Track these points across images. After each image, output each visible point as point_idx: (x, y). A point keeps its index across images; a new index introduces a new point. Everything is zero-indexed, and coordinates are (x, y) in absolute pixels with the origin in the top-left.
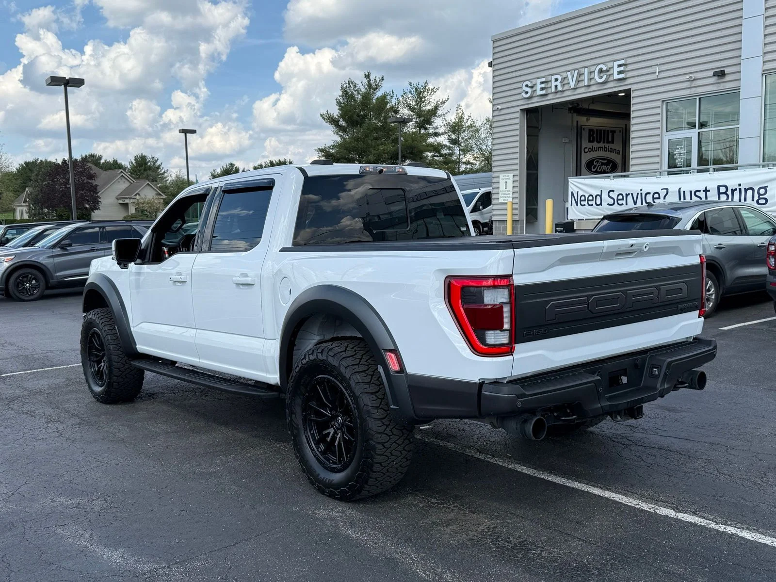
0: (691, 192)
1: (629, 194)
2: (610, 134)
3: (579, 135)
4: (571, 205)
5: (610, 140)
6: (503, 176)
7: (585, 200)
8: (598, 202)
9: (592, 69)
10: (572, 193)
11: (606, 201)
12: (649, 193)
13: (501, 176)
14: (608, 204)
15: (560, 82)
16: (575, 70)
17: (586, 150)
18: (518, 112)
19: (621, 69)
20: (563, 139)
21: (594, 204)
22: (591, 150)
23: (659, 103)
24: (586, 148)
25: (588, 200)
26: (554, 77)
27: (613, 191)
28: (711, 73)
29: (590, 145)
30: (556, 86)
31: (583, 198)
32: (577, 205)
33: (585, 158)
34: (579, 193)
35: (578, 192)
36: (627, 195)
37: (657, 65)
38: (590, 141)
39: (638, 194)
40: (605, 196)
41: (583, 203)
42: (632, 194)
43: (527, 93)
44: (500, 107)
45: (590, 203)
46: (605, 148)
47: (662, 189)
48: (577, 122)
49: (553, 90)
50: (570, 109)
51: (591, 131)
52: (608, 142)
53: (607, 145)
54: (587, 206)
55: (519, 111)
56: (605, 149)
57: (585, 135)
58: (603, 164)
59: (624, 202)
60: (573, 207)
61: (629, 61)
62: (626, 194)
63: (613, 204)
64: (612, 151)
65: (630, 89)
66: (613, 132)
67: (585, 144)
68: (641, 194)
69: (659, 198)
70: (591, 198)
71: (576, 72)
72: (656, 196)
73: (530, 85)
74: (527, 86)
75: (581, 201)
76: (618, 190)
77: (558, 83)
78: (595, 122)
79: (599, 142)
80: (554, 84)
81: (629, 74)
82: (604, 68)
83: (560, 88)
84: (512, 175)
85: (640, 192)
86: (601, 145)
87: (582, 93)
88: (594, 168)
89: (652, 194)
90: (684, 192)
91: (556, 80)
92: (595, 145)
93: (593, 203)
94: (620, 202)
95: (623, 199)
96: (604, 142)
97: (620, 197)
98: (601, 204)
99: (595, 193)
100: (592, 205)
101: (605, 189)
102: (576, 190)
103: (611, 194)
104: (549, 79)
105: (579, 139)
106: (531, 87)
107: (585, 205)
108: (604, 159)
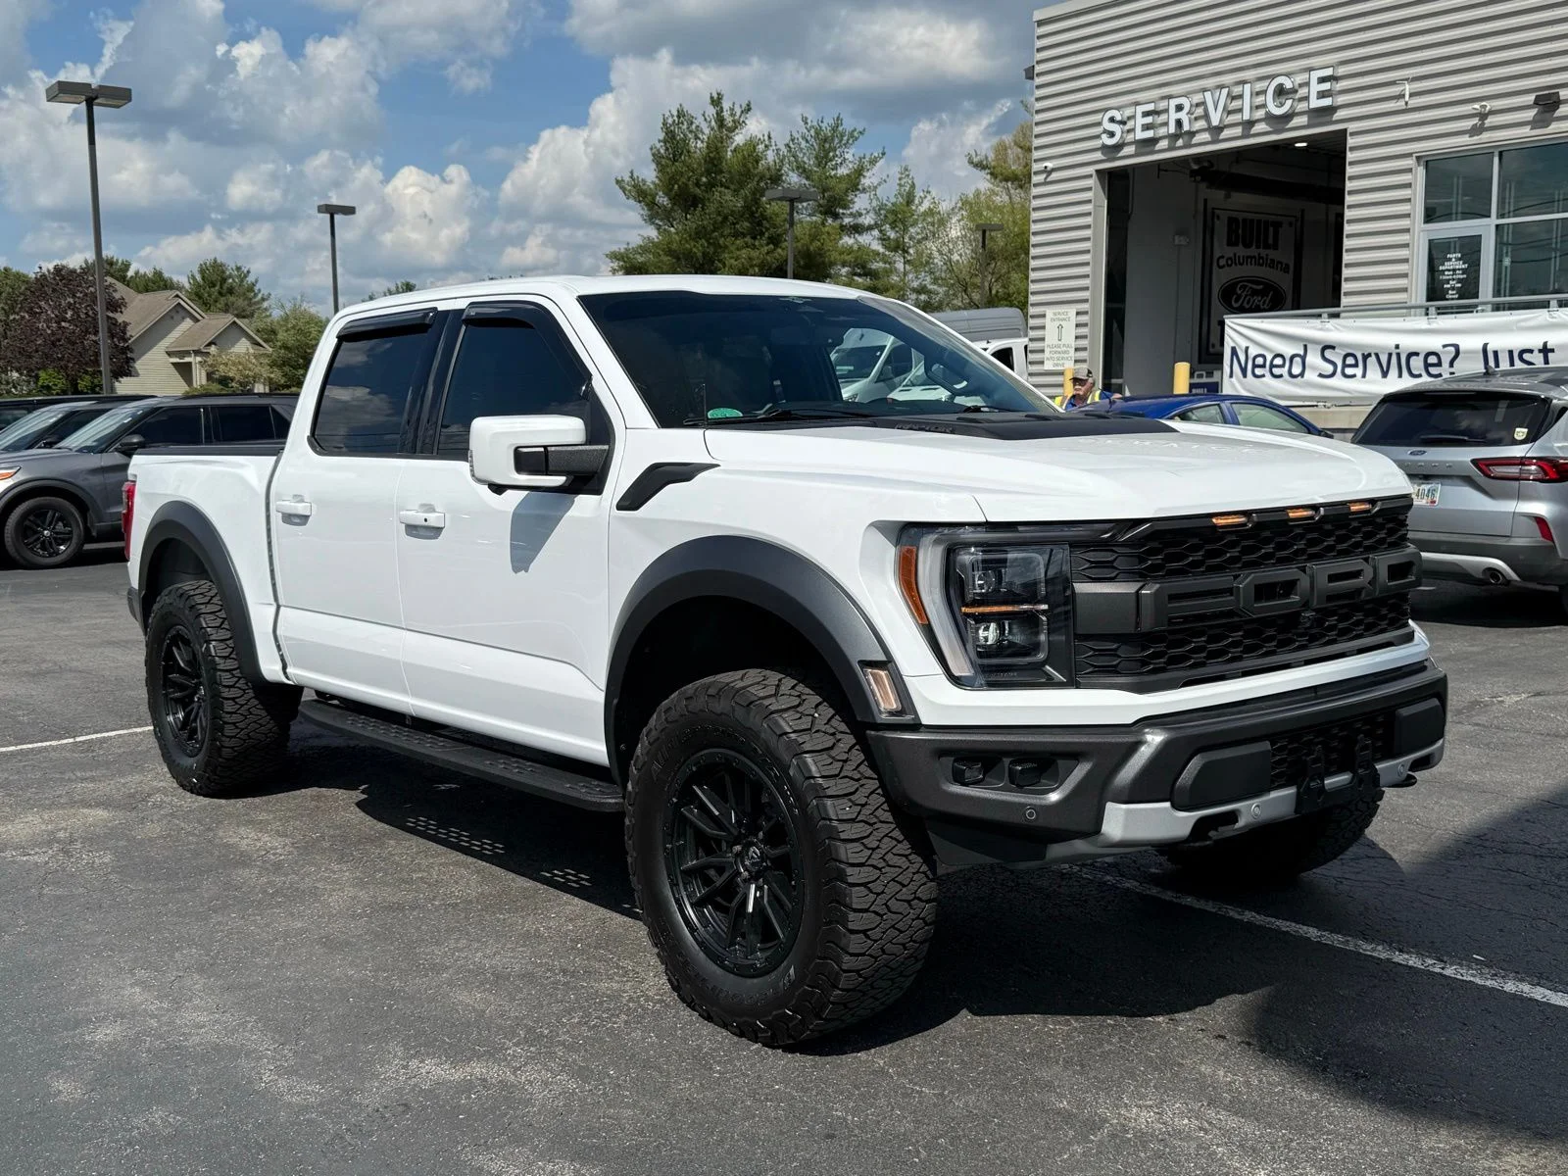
0: (1511, 352)
1: (1369, 355)
2: (1271, 229)
3: (1208, 230)
4: (1231, 376)
5: (1271, 241)
6: (1055, 314)
7: (1263, 366)
8: (1296, 370)
9: (1259, 86)
10: (1234, 350)
11: (1314, 368)
12: (1417, 354)
13: (1050, 312)
14: (1321, 375)
15: (1188, 113)
16: (1221, 87)
17: (1222, 262)
18: (1091, 176)
19: (1326, 86)
20: (1176, 237)
21: (1286, 375)
22: (1232, 261)
23: (1410, 162)
24: (1222, 257)
25: (1272, 366)
26: (1173, 103)
27: (1333, 348)
28: (1531, 98)
29: (1230, 252)
30: (1179, 123)
31: (1260, 361)
32: (1245, 376)
33: (1221, 278)
34: (1250, 351)
35: (1247, 348)
36: (1366, 357)
37: (1407, 80)
38: (1230, 243)
39: (1390, 355)
40: (1313, 358)
41: (1258, 371)
42: (1377, 355)
43: (1112, 134)
44: (1050, 165)
45: (1276, 371)
46: (1261, 258)
47: (1445, 346)
48: (1206, 200)
49: (1172, 129)
50: (1193, 173)
51: (1232, 221)
52: (1267, 246)
53: (1263, 252)
54: (1268, 379)
55: (1094, 174)
56: (1259, 261)
57: (1221, 229)
58: (1255, 293)
59: (1358, 371)
60: (1234, 379)
61: (1342, 71)
62: (1363, 354)
63: (1334, 375)
64: (1272, 264)
65: (1346, 130)
66: (1277, 225)
67: (1221, 249)
68: (1398, 355)
69: (1439, 364)
70: (1278, 361)
71: (1225, 91)
72: (1432, 360)
73: (1119, 118)
74: (1112, 120)
75: (1255, 366)
76: (1343, 345)
77: (1183, 115)
78: (1242, 200)
79: (1247, 245)
80: (1173, 116)
81: (1341, 100)
82: (1288, 84)
83: (1186, 127)
84: (1075, 311)
85: (1394, 352)
86: (1253, 251)
87: (1232, 140)
88: (1237, 301)
89: (1422, 357)
90: (1496, 353)
91: (1179, 108)
92: (1241, 251)
93: (1284, 371)
94: (1348, 371)
95: (1356, 365)
96: (1258, 247)
97: (1350, 361)
98: (1302, 374)
99: (1288, 350)
100: (1281, 376)
101: (1315, 342)
102: (1244, 343)
103: (1328, 354)
104: (1162, 105)
105: (1208, 237)
106: (1123, 123)
107: (1263, 376)
108: (1258, 283)
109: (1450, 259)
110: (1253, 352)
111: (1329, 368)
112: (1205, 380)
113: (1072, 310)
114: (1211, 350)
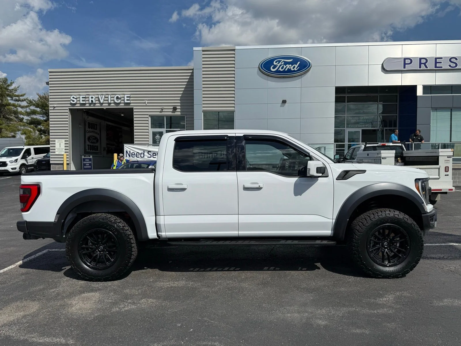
3: (85, 125)
4: (126, 157)
5: (96, 128)
6: (58, 141)
7: (134, 155)
8: (142, 156)
9: (112, 96)
10: (127, 152)
11: (146, 156)
13: (56, 140)
14: (148, 157)
15: (94, 99)
16: (103, 95)
19: (128, 98)
20: (80, 125)
21: (140, 157)
22: (89, 132)
23: (147, 116)
24: (87, 131)
25: (136, 155)
26: (90, 96)
27: (151, 152)
28: (172, 107)
29: (89, 130)
30: (92, 101)
31: (133, 154)
32: (130, 157)
33: (88, 135)
34: (131, 152)
35: (130, 151)
37: (146, 100)
38: (89, 128)
40: (146, 154)
41: (133, 156)
43: (73, 101)
44: (55, 105)
48: (84, 118)
49: (90, 102)
50: (84, 112)
51: (89, 123)
52: (95, 129)
53: (95, 130)
54: (136, 158)
55: (68, 109)
56: (94, 132)
57: (87, 125)
58: (94, 139)
61: (131, 96)
63: (151, 157)
64: (96, 133)
65: (133, 108)
66: (96, 125)
67: (87, 129)
70: (138, 154)
71: (104, 96)
73: (75, 97)
74: (73, 98)
75: (132, 155)
76: (153, 151)
78: (91, 119)
79: (92, 129)
80: (90, 99)
81: (132, 102)
82: (119, 97)
83: (94, 102)
84: (64, 140)
86: (93, 130)
88: (90, 141)
91: (92, 98)
92: (91, 130)
93: (140, 156)
94: (154, 156)
95: (156, 155)
97: (154, 154)
98: (144, 157)
99: (140, 152)
100: (139, 157)
101: (146, 150)
102: (129, 150)
103: (149, 153)
104: (87, 96)
105: (85, 126)
106: (76, 99)
107: (134, 157)
108: (94, 137)
109: (157, 136)
110: (132, 152)
111: (150, 156)
112: (88, 157)
113: (63, 140)
114: (86, 151)
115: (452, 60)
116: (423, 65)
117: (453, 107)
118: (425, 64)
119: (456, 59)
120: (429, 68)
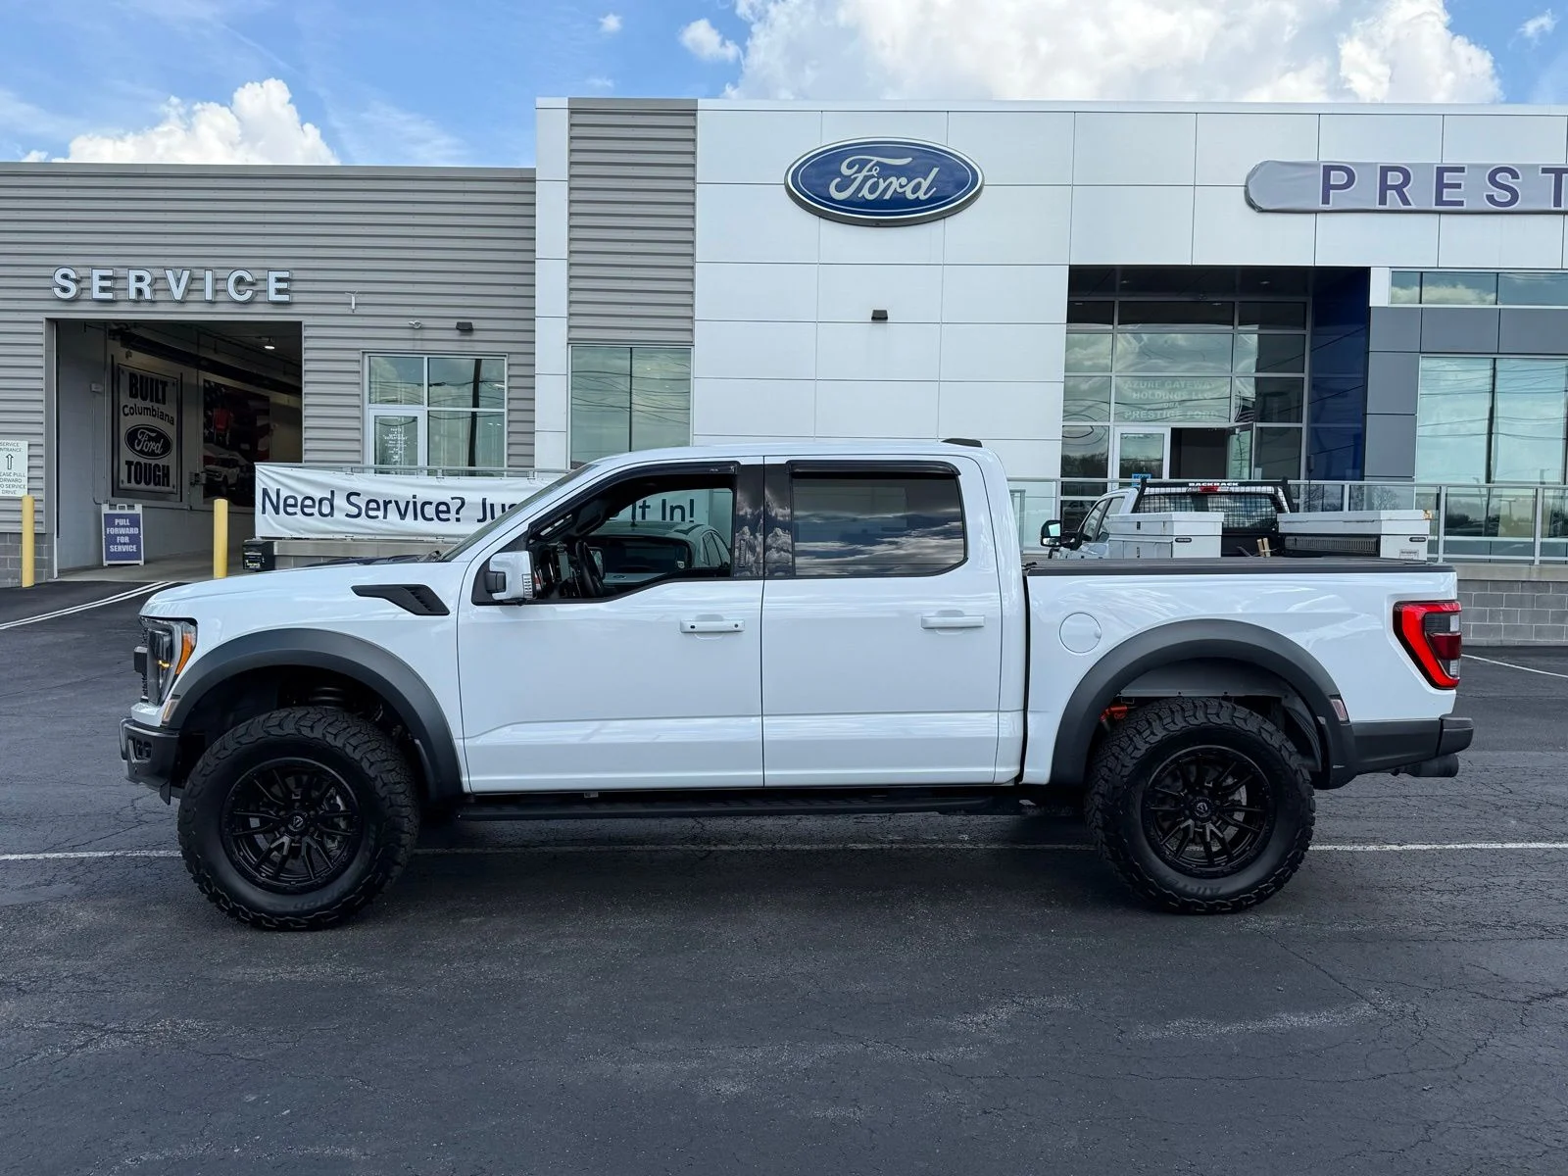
0: (503, 506)
1: (390, 502)
2: (160, 387)
3: (115, 382)
4: (264, 512)
5: (160, 397)
6: (4, 445)
7: (295, 506)
8: (326, 510)
9: (219, 274)
10: (265, 492)
11: (341, 510)
12: (431, 503)
14: (347, 515)
15: (149, 285)
16: (184, 269)
17: (127, 410)
18: (42, 322)
19: (283, 285)
20: (93, 386)
21: (316, 514)
22: (134, 411)
23: (356, 356)
24: (126, 406)
25: (303, 506)
26: (133, 274)
27: (358, 494)
28: (453, 323)
29: (132, 402)
30: (140, 291)
31: (291, 501)
32: (277, 513)
33: (127, 423)
34: (281, 493)
35: (278, 491)
36: (386, 504)
37: (353, 293)
38: (133, 395)
39: (408, 503)
40: (340, 501)
41: (289, 510)
42: (396, 502)
43: (65, 290)
45: (306, 510)
46: (154, 410)
47: (453, 499)
48: (112, 356)
49: (133, 295)
50: (111, 332)
51: (132, 376)
52: (158, 401)
53: (156, 406)
54: (299, 516)
55: (44, 320)
56: (153, 412)
57: (125, 382)
58: (151, 439)
59: (381, 514)
60: (266, 515)
61: (297, 275)
62: (385, 501)
63: (358, 515)
64: (162, 416)
65: (301, 322)
66: (165, 384)
67: (125, 399)
68: (415, 503)
69: (448, 511)
70: (308, 502)
71: (186, 274)
72: (443, 508)
73: (73, 276)
74: (65, 277)
75: (286, 505)
76: (367, 493)
77: (143, 285)
78: (140, 361)
79: (144, 399)
80: (133, 285)
81: (297, 298)
82: (249, 278)
83: (148, 295)
84: (27, 443)
85: (412, 500)
86: (148, 404)
87: (191, 313)
88: (138, 445)
89: (434, 505)
90: (492, 506)
91: (140, 279)
92: (139, 403)
93: (315, 510)
94: (371, 513)
95: (378, 509)
96: (152, 401)
97: (373, 505)
98: (331, 514)
99: (317, 495)
100: (312, 514)
101: (341, 489)
102: (276, 487)
103: (353, 499)
104: (122, 273)
105: (115, 388)
106: (77, 281)
107: (295, 513)
108: (153, 431)
109: (392, 433)
110: (284, 494)
111: (355, 511)
112: (126, 511)
113: (23, 444)
114: (121, 486)
115: (1500, 178)
116: (1393, 194)
117: (1498, 353)
118: (1399, 189)
119: (1515, 175)
120: (1413, 207)
